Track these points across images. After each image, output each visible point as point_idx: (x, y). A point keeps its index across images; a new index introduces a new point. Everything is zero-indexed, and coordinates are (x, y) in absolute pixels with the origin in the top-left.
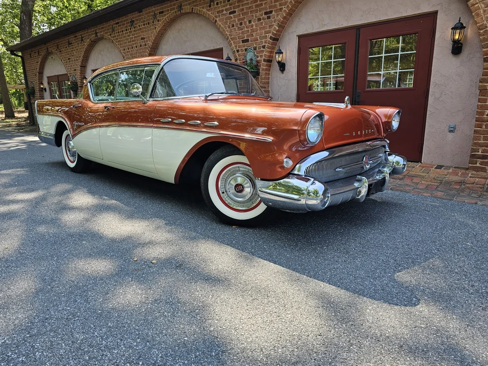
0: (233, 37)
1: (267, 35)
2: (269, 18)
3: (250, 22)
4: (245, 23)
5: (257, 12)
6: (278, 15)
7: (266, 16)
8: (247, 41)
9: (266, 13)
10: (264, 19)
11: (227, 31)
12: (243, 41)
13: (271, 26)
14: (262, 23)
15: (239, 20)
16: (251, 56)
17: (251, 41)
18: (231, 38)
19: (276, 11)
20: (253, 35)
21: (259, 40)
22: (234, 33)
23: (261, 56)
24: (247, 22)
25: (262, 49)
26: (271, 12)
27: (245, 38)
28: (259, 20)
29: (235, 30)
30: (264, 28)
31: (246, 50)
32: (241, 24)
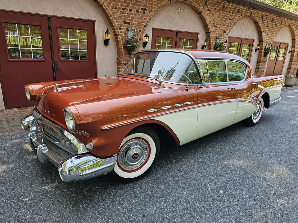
0: (116, 16)
1: (143, 23)
2: (144, 13)
3: (131, 10)
4: (127, 10)
5: (136, 6)
6: (150, 13)
7: (142, 11)
8: (128, 23)
9: (142, 9)
10: (141, 12)
11: (110, 10)
12: (125, 23)
13: (145, 19)
14: (139, 15)
15: (122, 5)
16: (132, 35)
17: (131, 24)
18: (114, 17)
19: (149, 10)
20: (133, 20)
21: (137, 26)
22: (116, 13)
23: (138, 36)
24: (129, 10)
25: (139, 32)
26: (146, 10)
27: (127, 21)
28: (138, 11)
29: (118, 12)
30: (141, 18)
31: (127, 30)
32: (123, 9)
